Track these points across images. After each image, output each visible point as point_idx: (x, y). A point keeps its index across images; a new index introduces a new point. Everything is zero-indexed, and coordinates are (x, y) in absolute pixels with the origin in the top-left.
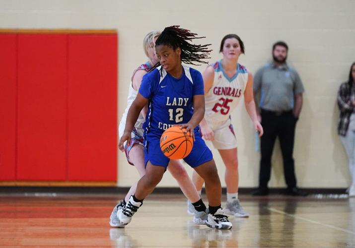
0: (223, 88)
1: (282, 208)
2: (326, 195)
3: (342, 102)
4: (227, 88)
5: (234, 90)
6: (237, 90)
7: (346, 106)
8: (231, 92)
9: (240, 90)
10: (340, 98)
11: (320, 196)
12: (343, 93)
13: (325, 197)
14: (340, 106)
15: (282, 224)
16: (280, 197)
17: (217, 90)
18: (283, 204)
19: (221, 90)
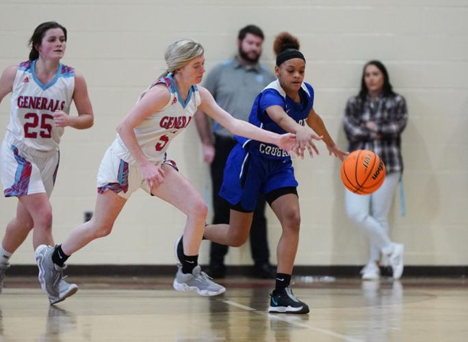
0: (31, 98)
1: (248, 300)
2: (319, 278)
3: (350, 126)
4: (39, 99)
5: (52, 101)
6: (58, 102)
7: (357, 131)
8: (47, 105)
9: (64, 102)
10: (346, 120)
11: (309, 279)
12: (352, 111)
13: (317, 280)
14: (348, 132)
15: (247, 329)
16: (244, 280)
17: (22, 100)
18: (248, 292)
19: (28, 101)
